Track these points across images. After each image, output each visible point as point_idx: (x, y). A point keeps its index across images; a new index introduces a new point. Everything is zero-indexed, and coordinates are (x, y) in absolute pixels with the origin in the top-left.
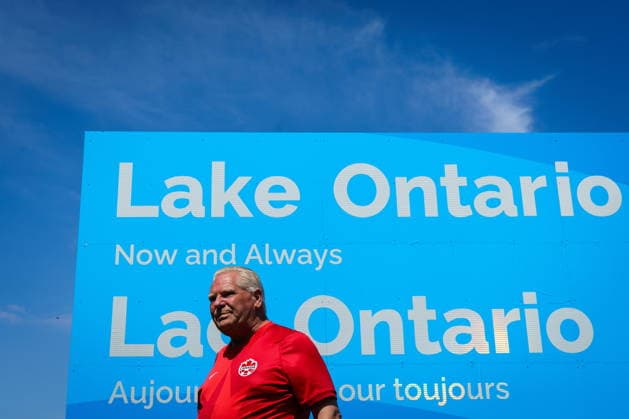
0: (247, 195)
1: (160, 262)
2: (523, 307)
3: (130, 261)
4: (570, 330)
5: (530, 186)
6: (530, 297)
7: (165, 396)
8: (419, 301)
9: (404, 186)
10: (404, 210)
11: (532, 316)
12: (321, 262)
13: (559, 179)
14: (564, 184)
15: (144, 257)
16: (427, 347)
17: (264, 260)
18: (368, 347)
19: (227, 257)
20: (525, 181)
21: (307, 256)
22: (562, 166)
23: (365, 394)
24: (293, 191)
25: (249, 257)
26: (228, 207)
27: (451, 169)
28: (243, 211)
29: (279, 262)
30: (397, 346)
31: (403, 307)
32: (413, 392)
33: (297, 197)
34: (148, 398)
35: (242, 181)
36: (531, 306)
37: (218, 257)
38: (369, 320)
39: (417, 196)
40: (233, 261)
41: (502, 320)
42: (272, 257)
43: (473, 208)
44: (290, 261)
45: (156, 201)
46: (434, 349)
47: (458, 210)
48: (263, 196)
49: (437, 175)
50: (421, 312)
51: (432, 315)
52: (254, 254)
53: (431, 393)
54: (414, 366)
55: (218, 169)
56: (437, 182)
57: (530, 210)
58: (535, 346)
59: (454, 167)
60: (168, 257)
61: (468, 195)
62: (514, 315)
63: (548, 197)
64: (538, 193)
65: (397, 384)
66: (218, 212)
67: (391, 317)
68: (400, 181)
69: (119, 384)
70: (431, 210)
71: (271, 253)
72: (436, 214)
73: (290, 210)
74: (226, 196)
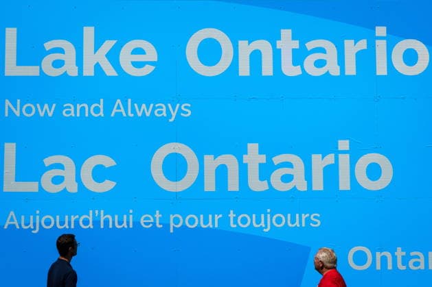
0: (113, 56)
1: (42, 114)
2: (337, 152)
3: (17, 113)
4: (374, 171)
5: (352, 48)
6: (344, 145)
7: (48, 223)
8: (253, 147)
9: (245, 48)
10: (244, 70)
11: (344, 160)
12: (174, 115)
13: (378, 42)
14: (381, 46)
15: (29, 110)
16: (256, 184)
17: (127, 113)
18: (210, 185)
19: (97, 110)
20: (348, 44)
21: (162, 110)
22: (381, 31)
23: (206, 222)
24: (151, 54)
25: (115, 110)
26: (98, 67)
27: (286, 34)
28: (110, 71)
29: (140, 114)
30: (233, 185)
31: (240, 152)
32: (244, 221)
33: (155, 59)
34: (35, 224)
35: (109, 45)
36: (344, 152)
37: (89, 110)
38: (211, 163)
39: (256, 57)
40: (101, 114)
41: (319, 162)
42: (133, 111)
43: (302, 68)
44: (148, 114)
45: (37, 62)
46: (263, 186)
47: (290, 70)
48: (126, 58)
49: (274, 38)
50: (254, 156)
51: (263, 159)
52: (119, 108)
53: (258, 222)
54: (247, 200)
55: (89, 33)
56: (274, 46)
57: (351, 69)
58: (344, 184)
59: (289, 31)
60: (48, 110)
61: (299, 57)
62: (330, 159)
63: (366, 59)
64: (359, 55)
65: (232, 215)
66: (89, 71)
67: (230, 160)
68: (243, 44)
69: (12, 213)
70: (267, 69)
71: (133, 107)
72: (271, 74)
73: (148, 69)
74: (95, 58)
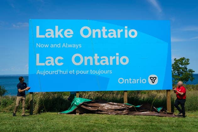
0: (63, 33)
1: (45, 47)
2: (116, 56)
3: (40, 47)
4: (124, 60)
5: (119, 31)
6: (117, 54)
7: (47, 73)
8: (96, 55)
9: (94, 31)
10: (94, 36)
11: (118, 58)
12: (77, 47)
13: (125, 30)
15: (42, 46)
16: (97, 64)
18: (86, 64)
19: (59, 46)
20: (118, 30)
21: (74, 46)
22: (126, 27)
23: (85, 72)
24: (72, 32)
25: (63, 46)
26: (59, 35)
27: (104, 28)
28: (62, 36)
29: (69, 47)
30: (91, 64)
31: (93, 56)
32: (94, 72)
33: (73, 33)
34: (44, 73)
35: (62, 30)
37: (57, 46)
38: (86, 58)
39: (97, 33)
40: (60, 47)
41: (112, 58)
42: (68, 46)
43: (108, 36)
44: (71, 47)
45: (44, 34)
46: (98, 64)
47: (105, 36)
48: (66, 33)
49: (101, 29)
50: (96, 57)
51: (98, 57)
52: (64, 45)
53: (97, 72)
54: (95, 67)
55: (57, 27)
56: (101, 31)
57: (119, 36)
58: (118, 63)
59: (105, 27)
60: (47, 46)
61: (107, 33)
62: (114, 57)
63: (123, 34)
64: (121, 33)
65: (91, 71)
66: (57, 36)
67: (91, 58)
68: (94, 30)
69: (38, 71)
70: (99, 36)
71: (67, 45)
72: (100, 37)
73: (71, 36)
74: (58, 33)
